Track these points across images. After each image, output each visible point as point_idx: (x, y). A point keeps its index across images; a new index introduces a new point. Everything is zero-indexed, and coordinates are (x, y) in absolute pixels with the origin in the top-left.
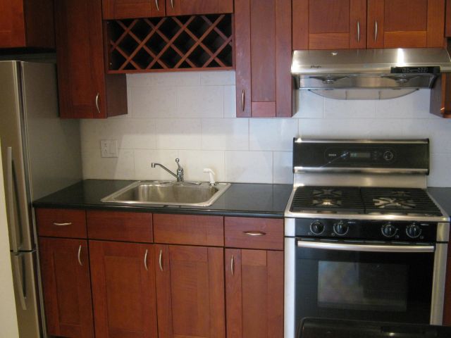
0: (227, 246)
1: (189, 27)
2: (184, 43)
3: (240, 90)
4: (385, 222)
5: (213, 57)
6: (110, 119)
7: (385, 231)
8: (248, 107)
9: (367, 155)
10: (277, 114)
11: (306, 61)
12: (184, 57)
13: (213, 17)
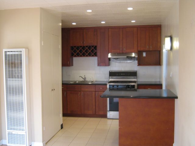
0: (96, 91)
1: (88, 48)
2: (86, 51)
3: (98, 61)
4: (130, 85)
5: (93, 54)
6: (71, 67)
7: (130, 87)
8: (100, 64)
9: (124, 74)
10: (106, 65)
11: (112, 55)
12: (87, 54)
13: (93, 46)
